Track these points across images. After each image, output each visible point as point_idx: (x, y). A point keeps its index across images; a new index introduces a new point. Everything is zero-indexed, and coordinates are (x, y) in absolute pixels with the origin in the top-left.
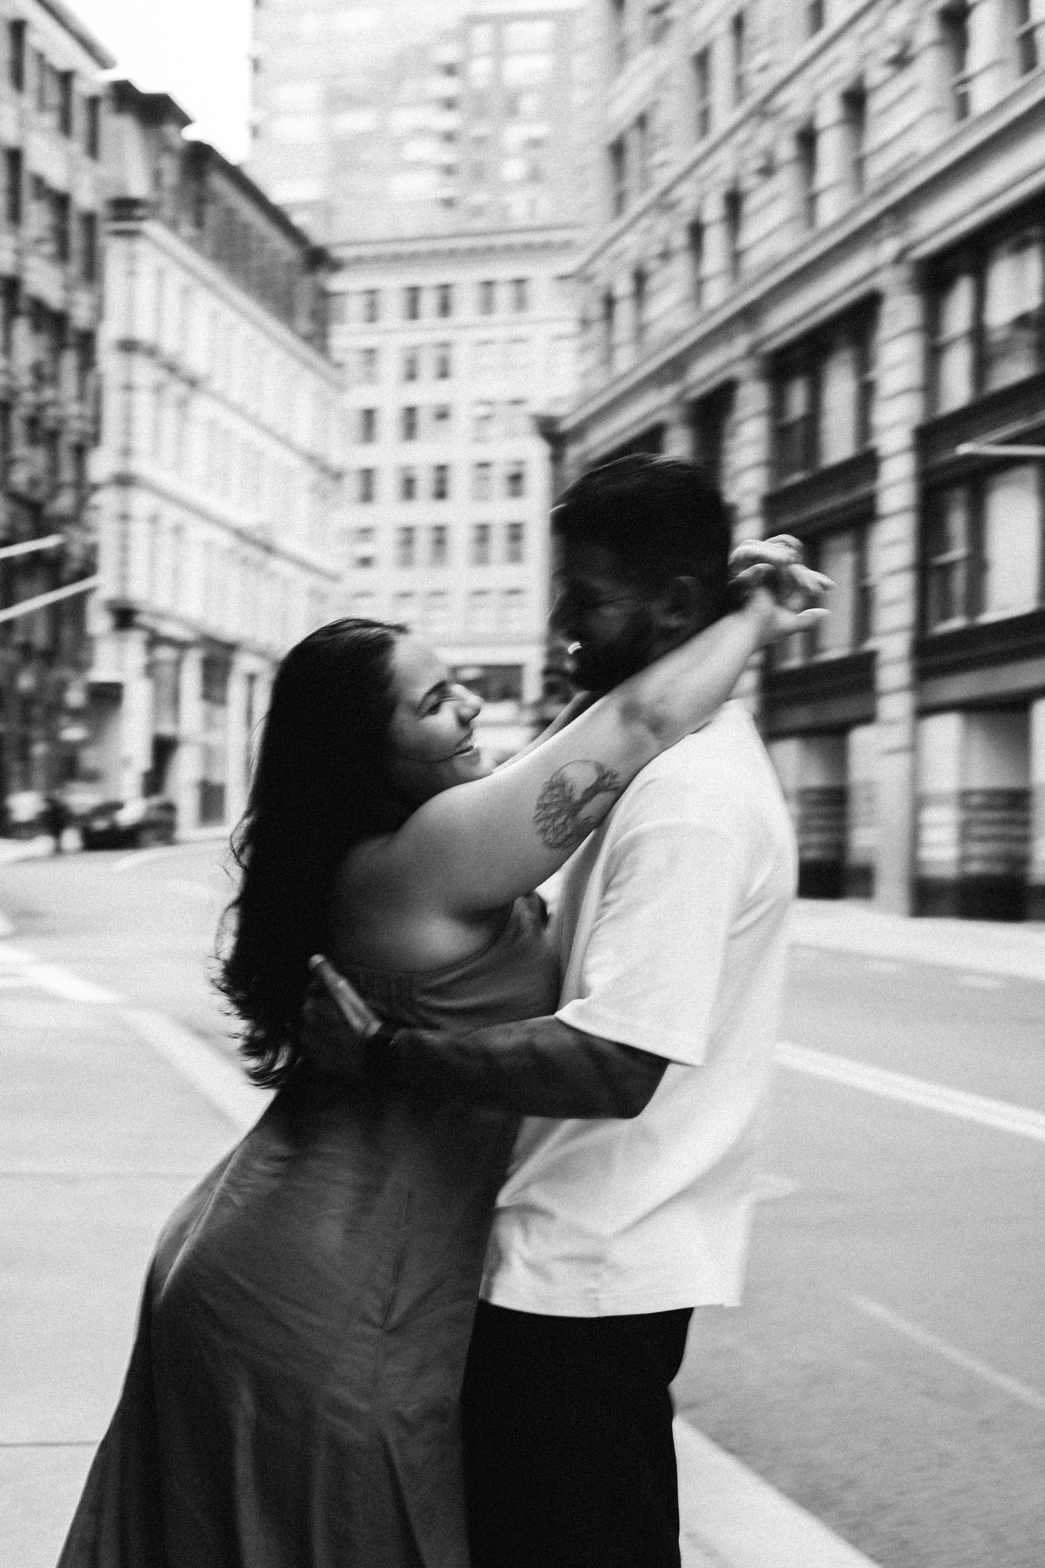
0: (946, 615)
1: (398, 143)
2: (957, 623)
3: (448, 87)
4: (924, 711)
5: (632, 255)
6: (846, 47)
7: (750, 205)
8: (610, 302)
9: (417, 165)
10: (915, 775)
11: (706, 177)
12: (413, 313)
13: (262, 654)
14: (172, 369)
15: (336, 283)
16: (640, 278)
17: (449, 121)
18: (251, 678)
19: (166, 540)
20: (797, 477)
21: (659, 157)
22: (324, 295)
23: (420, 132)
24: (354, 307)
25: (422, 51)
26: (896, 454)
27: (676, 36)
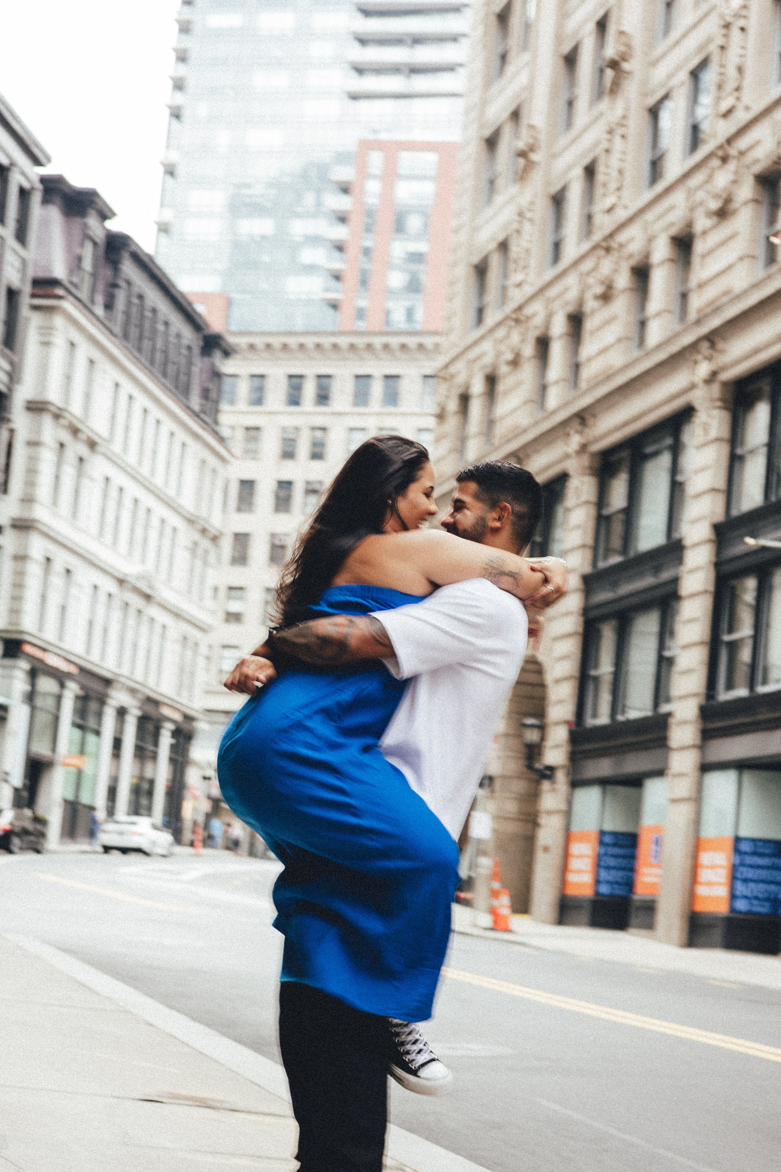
0: (730, 686)
1: (295, 248)
2: (741, 692)
3: (343, 203)
4: (705, 768)
5: (488, 360)
6: (678, 198)
7: (589, 325)
8: (465, 399)
9: (311, 269)
10: (697, 821)
11: (554, 300)
12: (294, 400)
13: (133, 691)
14: (75, 431)
15: (228, 367)
16: (491, 380)
17: (340, 232)
18: (122, 712)
19: (57, 581)
20: (616, 559)
21: (517, 277)
22: (217, 375)
23: (314, 240)
24: (243, 389)
25: (322, 170)
26: (696, 545)
27: (537, 177)
